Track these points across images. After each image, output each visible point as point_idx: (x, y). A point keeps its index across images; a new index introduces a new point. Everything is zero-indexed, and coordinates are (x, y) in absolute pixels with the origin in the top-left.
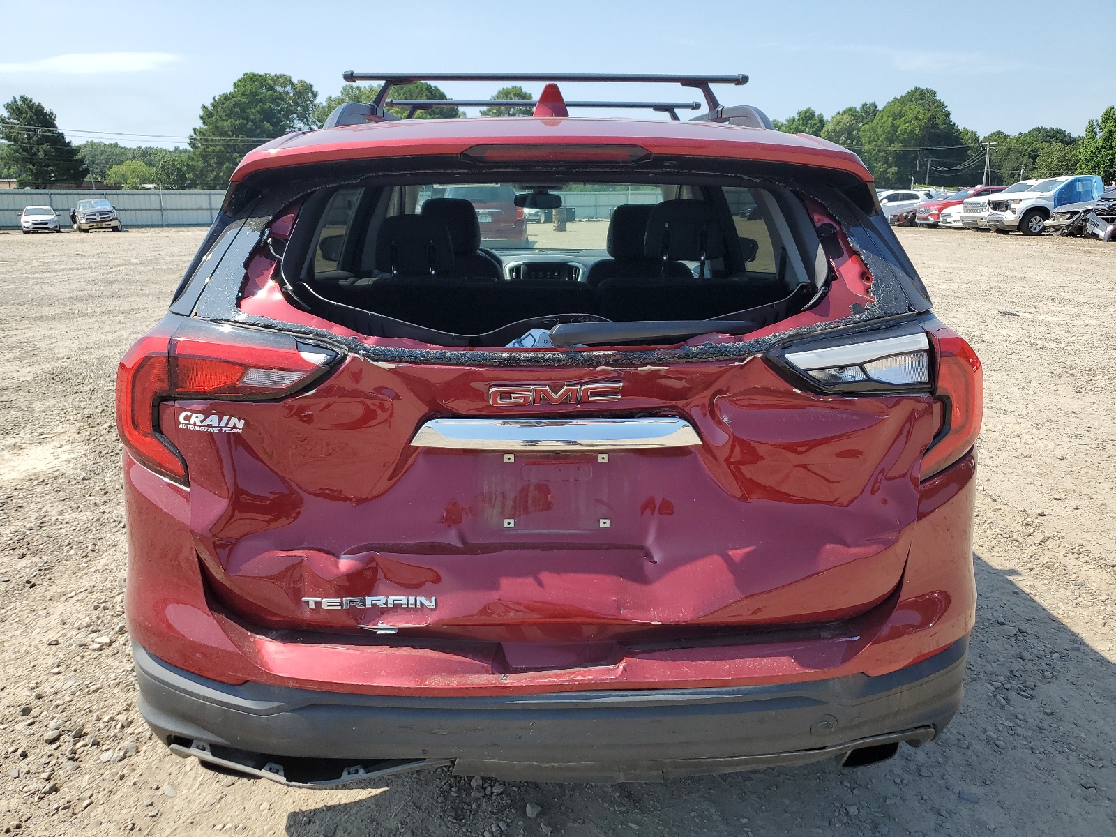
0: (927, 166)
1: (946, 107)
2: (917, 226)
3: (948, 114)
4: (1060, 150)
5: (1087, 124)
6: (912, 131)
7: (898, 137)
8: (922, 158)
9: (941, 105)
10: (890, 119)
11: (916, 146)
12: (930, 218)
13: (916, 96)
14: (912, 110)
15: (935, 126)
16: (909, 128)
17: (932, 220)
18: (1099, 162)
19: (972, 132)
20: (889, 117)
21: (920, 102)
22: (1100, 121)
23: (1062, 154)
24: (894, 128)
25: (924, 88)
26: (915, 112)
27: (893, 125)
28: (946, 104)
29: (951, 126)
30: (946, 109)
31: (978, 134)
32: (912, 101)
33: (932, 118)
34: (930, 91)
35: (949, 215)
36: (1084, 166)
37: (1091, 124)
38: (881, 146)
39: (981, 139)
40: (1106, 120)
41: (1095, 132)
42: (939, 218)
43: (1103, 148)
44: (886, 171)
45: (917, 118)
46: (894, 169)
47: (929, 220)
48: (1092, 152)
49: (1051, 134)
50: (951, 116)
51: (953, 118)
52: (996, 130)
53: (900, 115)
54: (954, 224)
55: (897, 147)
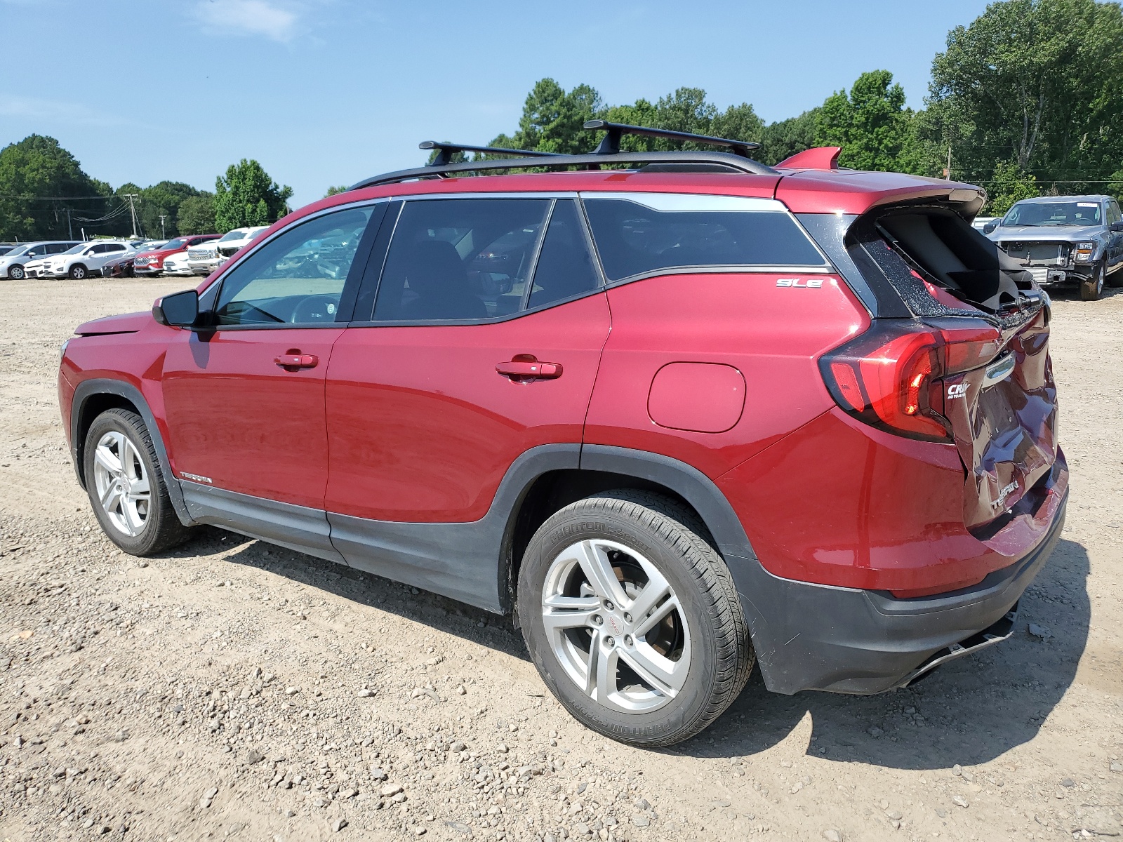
0: (66, 217)
1: (73, 157)
2: (135, 277)
3: (77, 164)
4: (197, 202)
5: (216, 180)
6: (42, 180)
7: (27, 186)
8: (58, 209)
9: (66, 155)
10: (13, 166)
11: (49, 195)
12: (150, 267)
13: (36, 142)
14: (35, 158)
15: (66, 176)
16: (38, 176)
17: (153, 269)
18: (233, 213)
19: (104, 183)
20: (10, 164)
21: (42, 149)
22: (226, 177)
23: (200, 205)
24: (20, 176)
25: (44, 136)
26: (40, 160)
27: (17, 173)
28: (72, 154)
29: (84, 177)
30: (73, 159)
31: (111, 185)
32: (32, 148)
33: (60, 167)
34: (51, 139)
35: (172, 263)
36: (222, 217)
37: (219, 178)
38: (7, 194)
39: (115, 190)
40: (230, 177)
41: (224, 188)
42: (162, 267)
43: (234, 201)
44: (21, 222)
45: (43, 167)
46: (30, 220)
47: (149, 269)
48: (225, 205)
49: (178, 187)
50: (80, 166)
51: (83, 168)
52: (126, 183)
53: (22, 162)
54: (180, 272)
55: (27, 196)
